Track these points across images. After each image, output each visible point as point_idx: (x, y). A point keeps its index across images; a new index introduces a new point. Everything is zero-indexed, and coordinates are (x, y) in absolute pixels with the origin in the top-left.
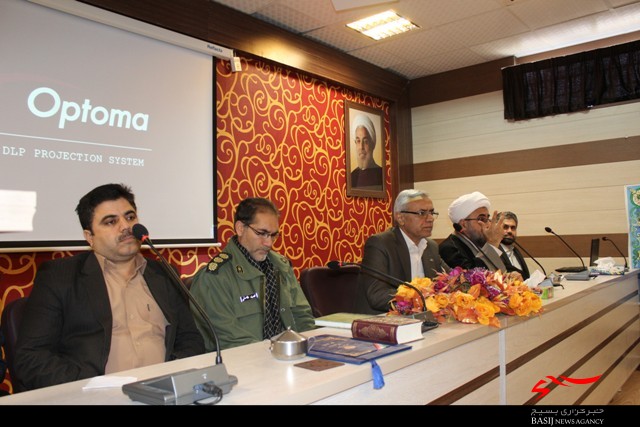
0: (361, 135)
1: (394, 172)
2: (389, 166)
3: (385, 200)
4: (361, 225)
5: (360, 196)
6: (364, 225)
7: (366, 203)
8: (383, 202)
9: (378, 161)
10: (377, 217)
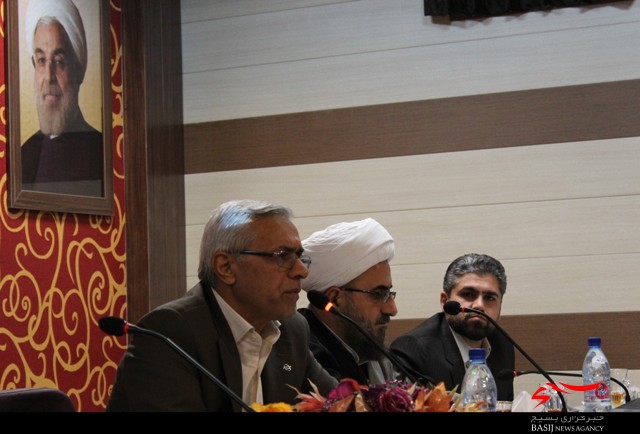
0: (49, 45)
1: (134, 143)
2: (119, 129)
3: (109, 221)
4: (45, 289)
5: (46, 208)
6: (53, 289)
7: (60, 228)
8: (105, 226)
9: (92, 115)
10: (88, 267)
